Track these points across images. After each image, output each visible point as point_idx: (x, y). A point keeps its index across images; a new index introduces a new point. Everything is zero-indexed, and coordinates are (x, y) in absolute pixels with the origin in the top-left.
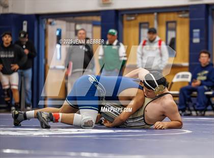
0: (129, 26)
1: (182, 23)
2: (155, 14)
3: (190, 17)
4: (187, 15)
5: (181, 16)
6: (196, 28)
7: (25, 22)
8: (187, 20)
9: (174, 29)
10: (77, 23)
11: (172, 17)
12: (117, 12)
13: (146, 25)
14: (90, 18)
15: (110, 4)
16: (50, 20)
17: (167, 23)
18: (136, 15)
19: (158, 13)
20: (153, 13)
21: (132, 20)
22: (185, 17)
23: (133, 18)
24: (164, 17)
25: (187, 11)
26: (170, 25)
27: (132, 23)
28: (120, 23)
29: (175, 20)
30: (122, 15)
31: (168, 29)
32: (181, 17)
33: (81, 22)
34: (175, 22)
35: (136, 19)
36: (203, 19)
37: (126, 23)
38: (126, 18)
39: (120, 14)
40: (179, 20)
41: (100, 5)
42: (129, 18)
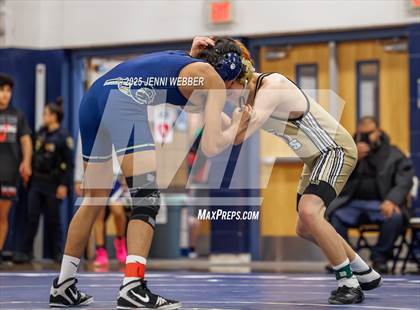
1: (392, 66)
2: (332, 45)
3: (411, 50)
4: (403, 46)
5: (389, 48)
7: (41, 68)
8: (404, 59)
9: (375, 78)
11: (368, 51)
12: (245, 41)
13: (312, 70)
15: (228, 24)
16: (95, 62)
17: (359, 64)
18: (289, 48)
19: (338, 43)
20: (326, 43)
21: (278, 59)
22: (400, 52)
23: (281, 55)
24: (351, 52)
25: (402, 38)
26: (367, 69)
27: (279, 64)
29: (377, 57)
30: (258, 48)
32: (389, 52)
34: (376, 62)
35: (287, 56)
37: (265, 65)
38: (265, 54)
39: (251, 45)
40: (384, 58)
41: (207, 27)
42: (272, 55)
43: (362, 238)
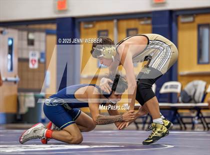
2: (115, 21)
3: (153, 24)
4: (149, 22)
5: (142, 22)
8: (149, 28)
10: (29, 31)
11: (133, 24)
12: (74, 19)
13: (105, 33)
14: (43, 26)
15: (66, 11)
16: (1, 29)
17: (128, 30)
18: (94, 22)
19: (118, 20)
20: (112, 20)
21: (89, 28)
22: (148, 24)
23: (91, 26)
24: (125, 24)
25: (149, 18)
27: (90, 31)
28: (77, 31)
29: (136, 26)
30: (80, 23)
32: (143, 25)
33: (34, 31)
34: (136, 29)
35: (94, 27)
36: (166, 26)
37: (83, 31)
38: (83, 25)
39: (77, 21)
40: (140, 28)
41: (55, 12)
42: (86, 26)
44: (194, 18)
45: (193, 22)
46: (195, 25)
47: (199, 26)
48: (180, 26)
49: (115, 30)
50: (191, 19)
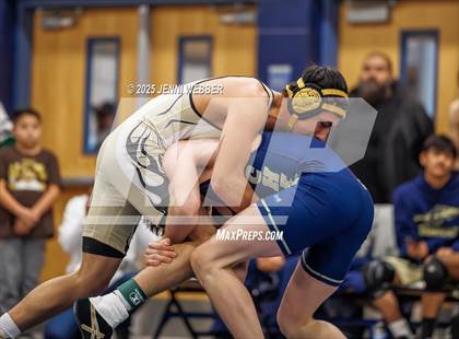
0: (54, 48)
1: (232, 45)
2: (143, 10)
3: (261, 23)
4: (249, 16)
5: (228, 18)
6: (280, 62)
8: (249, 35)
11: (198, 21)
13: (112, 47)
17: (182, 41)
18: (78, 12)
19: (153, 8)
20: (134, 7)
21: (61, 29)
22: (244, 25)
23: (66, 22)
25: (249, 5)
26: (193, 49)
27: (64, 37)
28: (21, 36)
29: (208, 31)
30: (31, 11)
31: (183, 60)
32: (229, 25)
34: (208, 39)
35: (75, 25)
36: (303, 31)
37: (40, 36)
38: (41, 20)
40: (221, 34)
42: (52, 22)
43: (174, 301)
44: (391, 10)
45: (387, 22)
46: (393, 33)
47: (405, 36)
48: (347, 33)
49: (143, 39)
50: (379, 13)
